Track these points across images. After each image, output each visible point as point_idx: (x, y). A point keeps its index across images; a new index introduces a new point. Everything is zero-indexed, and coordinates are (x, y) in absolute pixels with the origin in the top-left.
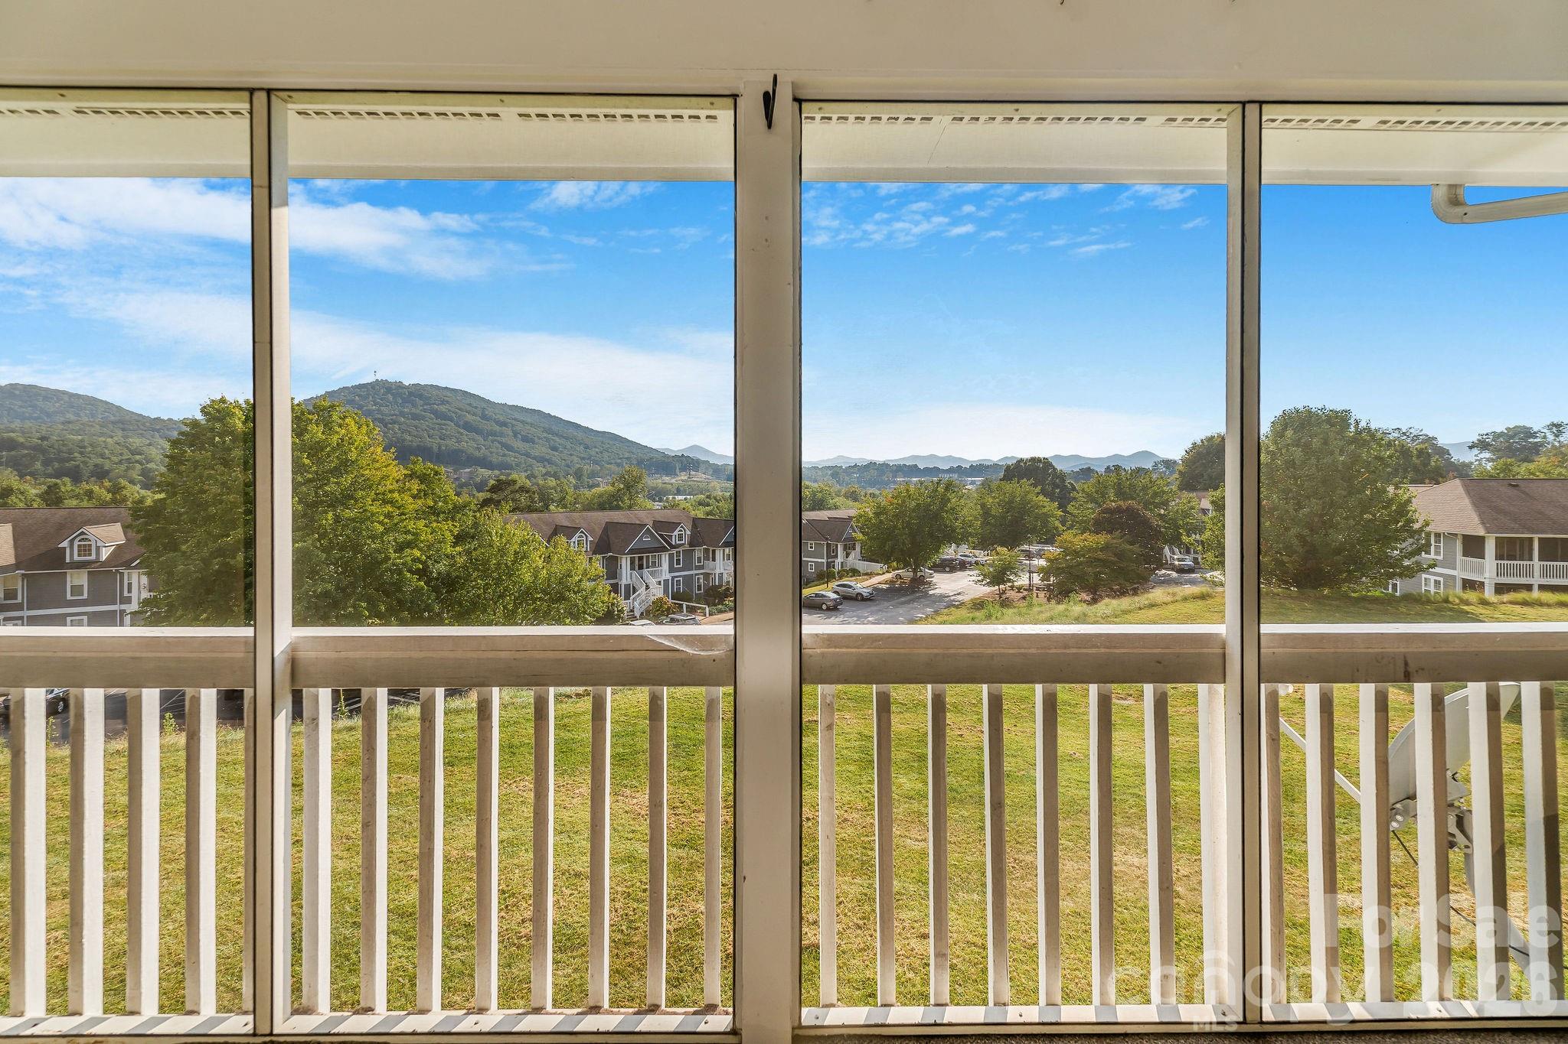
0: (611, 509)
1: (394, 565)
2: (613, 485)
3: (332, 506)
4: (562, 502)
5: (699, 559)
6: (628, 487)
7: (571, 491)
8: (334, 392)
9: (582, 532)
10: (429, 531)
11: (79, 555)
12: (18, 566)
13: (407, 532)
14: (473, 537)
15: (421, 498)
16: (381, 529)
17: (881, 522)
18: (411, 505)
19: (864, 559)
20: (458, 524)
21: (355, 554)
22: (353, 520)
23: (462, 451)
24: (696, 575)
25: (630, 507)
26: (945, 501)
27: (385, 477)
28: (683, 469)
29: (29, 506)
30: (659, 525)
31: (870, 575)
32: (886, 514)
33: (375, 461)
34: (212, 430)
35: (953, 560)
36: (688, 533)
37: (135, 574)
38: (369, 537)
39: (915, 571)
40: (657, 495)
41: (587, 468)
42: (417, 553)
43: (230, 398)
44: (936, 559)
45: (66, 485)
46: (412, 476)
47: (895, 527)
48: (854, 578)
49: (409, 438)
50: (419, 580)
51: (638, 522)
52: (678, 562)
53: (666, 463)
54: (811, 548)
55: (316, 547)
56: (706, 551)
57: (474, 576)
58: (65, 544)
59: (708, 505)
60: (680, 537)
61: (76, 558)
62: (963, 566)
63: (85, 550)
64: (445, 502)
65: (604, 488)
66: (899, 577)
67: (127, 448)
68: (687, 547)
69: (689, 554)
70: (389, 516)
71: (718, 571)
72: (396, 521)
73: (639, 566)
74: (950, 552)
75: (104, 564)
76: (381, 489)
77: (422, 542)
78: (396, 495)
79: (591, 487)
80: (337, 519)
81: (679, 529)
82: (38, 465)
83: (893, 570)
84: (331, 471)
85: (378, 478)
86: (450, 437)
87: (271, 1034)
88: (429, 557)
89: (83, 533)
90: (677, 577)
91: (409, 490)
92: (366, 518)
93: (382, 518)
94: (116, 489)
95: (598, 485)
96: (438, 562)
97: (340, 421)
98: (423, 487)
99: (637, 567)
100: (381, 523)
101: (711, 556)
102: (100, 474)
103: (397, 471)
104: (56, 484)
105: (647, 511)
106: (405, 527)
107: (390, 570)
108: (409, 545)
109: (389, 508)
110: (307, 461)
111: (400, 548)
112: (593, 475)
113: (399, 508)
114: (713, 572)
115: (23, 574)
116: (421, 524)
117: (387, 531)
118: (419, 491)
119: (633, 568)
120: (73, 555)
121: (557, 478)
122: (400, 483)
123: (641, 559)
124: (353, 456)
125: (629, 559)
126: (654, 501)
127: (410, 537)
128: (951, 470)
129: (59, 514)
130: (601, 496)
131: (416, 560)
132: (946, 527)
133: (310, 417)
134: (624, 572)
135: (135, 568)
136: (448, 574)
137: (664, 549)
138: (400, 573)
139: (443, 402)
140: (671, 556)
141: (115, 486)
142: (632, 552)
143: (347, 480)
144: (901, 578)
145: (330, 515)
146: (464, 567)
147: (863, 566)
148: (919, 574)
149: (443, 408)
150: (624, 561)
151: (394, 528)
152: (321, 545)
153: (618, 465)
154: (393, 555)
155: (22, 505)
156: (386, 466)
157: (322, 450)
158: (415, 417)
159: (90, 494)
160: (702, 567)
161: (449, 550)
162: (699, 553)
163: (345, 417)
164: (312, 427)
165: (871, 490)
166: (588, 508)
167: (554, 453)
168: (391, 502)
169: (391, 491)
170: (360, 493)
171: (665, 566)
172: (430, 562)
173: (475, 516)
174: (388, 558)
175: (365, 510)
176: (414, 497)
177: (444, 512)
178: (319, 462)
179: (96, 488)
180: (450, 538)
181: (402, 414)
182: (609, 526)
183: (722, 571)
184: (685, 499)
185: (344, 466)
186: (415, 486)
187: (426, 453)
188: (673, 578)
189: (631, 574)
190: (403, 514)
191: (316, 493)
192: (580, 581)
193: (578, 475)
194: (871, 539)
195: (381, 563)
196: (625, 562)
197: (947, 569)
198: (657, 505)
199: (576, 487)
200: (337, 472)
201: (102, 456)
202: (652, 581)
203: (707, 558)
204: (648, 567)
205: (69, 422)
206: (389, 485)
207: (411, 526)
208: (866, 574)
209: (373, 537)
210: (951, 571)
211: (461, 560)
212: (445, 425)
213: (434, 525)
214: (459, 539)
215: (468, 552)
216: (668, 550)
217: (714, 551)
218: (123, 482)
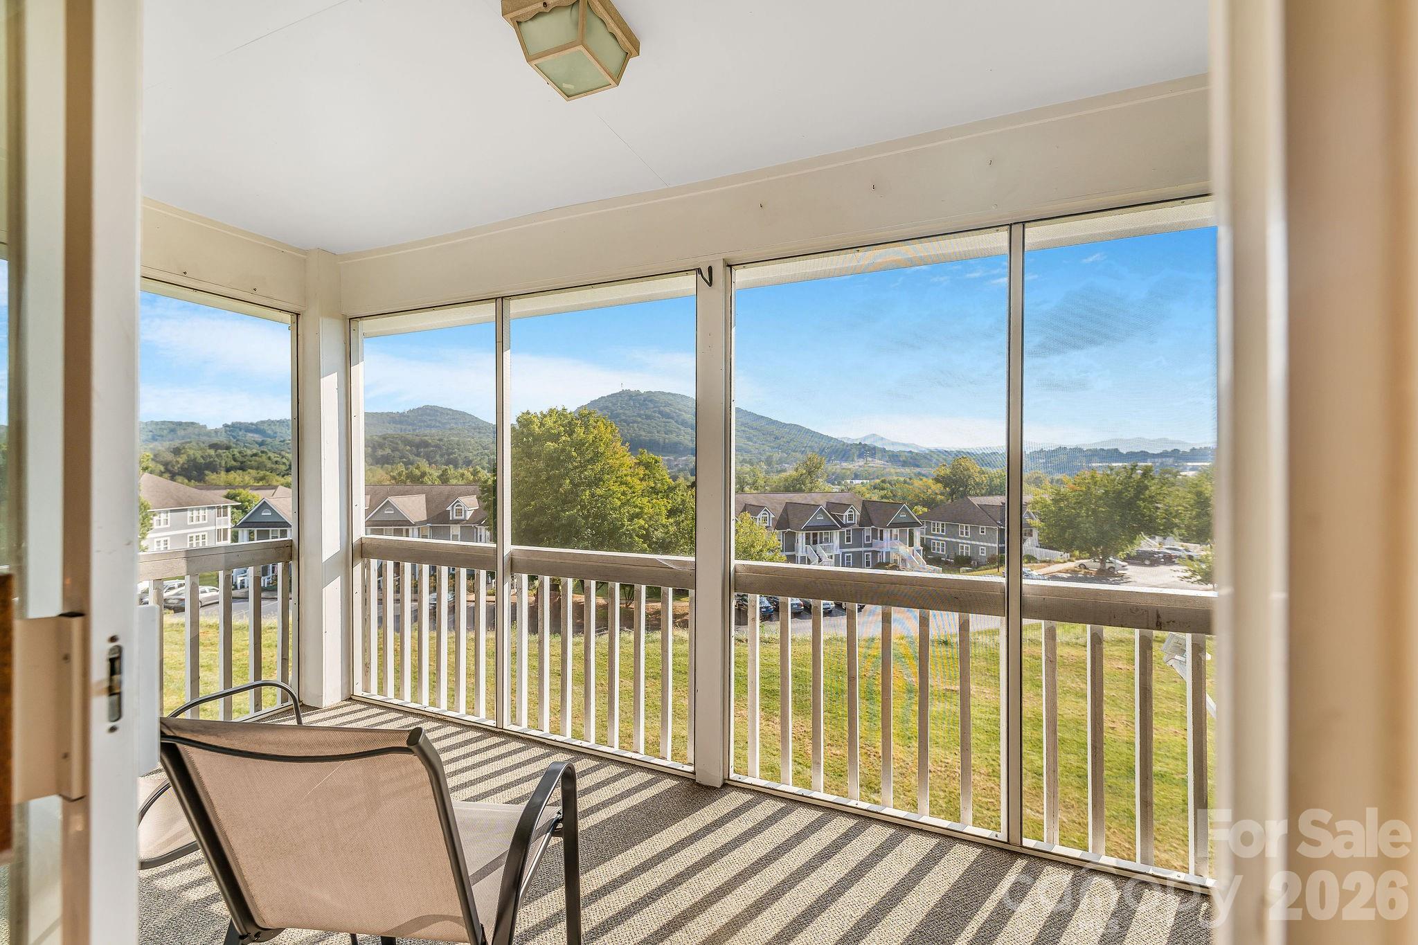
0: (795, 491)
1: (628, 530)
2: (797, 470)
3: (589, 485)
4: (754, 485)
5: (868, 537)
6: (810, 473)
7: (762, 475)
8: (595, 401)
9: (765, 510)
10: (650, 505)
11: (456, 515)
12: (427, 521)
13: (636, 506)
14: (681, 512)
15: (645, 480)
16: (619, 503)
17: (1061, 509)
18: (639, 486)
19: (1042, 546)
20: (671, 502)
21: (603, 521)
22: (601, 496)
23: (680, 443)
24: (865, 552)
25: (811, 490)
26: (1141, 488)
27: (622, 465)
28: (861, 456)
29: (433, 484)
30: (831, 506)
31: (1049, 562)
32: (1067, 500)
33: (615, 453)
34: (523, 433)
35: (1155, 553)
36: (858, 513)
37: (483, 528)
38: (612, 509)
39: (1103, 562)
40: (835, 479)
41: (776, 456)
42: (642, 522)
43: (532, 412)
44: (1132, 550)
45: (451, 470)
46: (639, 464)
47: (1078, 515)
48: (1031, 565)
49: (643, 433)
50: (644, 542)
51: (813, 503)
52: (848, 540)
53: (844, 451)
54: (983, 532)
55: (579, 515)
56: (874, 531)
57: (681, 543)
58: (448, 509)
59: (883, 489)
60: (850, 517)
61: (455, 517)
62: (1169, 560)
63: (459, 512)
64: (663, 484)
65: (790, 472)
66: (1083, 566)
67: (481, 445)
68: (857, 526)
69: (858, 532)
70: (624, 493)
71: (885, 550)
72: (629, 497)
73: (813, 540)
74: (1148, 544)
75: (468, 522)
76: (620, 473)
77: (646, 514)
78: (629, 478)
79: (779, 472)
80: (593, 495)
81: (849, 510)
82: (438, 458)
83: (1077, 559)
84: (588, 461)
85: (617, 466)
86: (671, 432)
87: (502, 729)
88: (650, 526)
89: (458, 502)
90: (848, 553)
91: (638, 474)
92: (610, 494)
93: (619, 495)
94: (475, 473)
95: (785, 471)
96: (657, 530)
97: (595, 424)
98: (647, 472)
99: (811, 542)
100: (619, 499)
101: (879, 535)
102: (468, 463)
103: (630, 460)
104: (446, 469)
105: (822, 493)
106: (634, 502)
107: (625, 534)
108: (638, 516)
109: (624, 488)
110: (574, 454)
111: (631, 519)
112: (780, 462)
113: (631, 488)
114: (881, 550)
115: (431, 526)
116: (645, 500)
117: (623, 505)
118: (645, 475)
119: (807, 543)
120: (453, 516)
121: (752, 464)
122: (632, 470)
123: (815, 535)
124: (601, 449)
125: (804, 535)
126: (833, 484)
127: (637, 510)
128: (1164, 455)
129: (446, 489)
130: (786, 480)
131: (641, 527)
132: (1143, 516)
133: (576, 422)
134: (800, 544)
135: (482, 525)
136: (664, 539)
137: (835, 528)
138: (631, 537)
139: (667, 405)
140: (842, 534)
141: (474, 470)
142: (807, 528)
143: (598, 467)
144: (1085, 568)
145: (587, 492)
146: (675, 534)
147: (1040, 553)
148: (1108, 566)
149: (667, 410)
150: (800, 535)
151: (627, 503)
152: (583, 514)
153: (802, 452)
154: (626, 523)
155: (430, 483)
156: (623, 457)
157: (583, 445)
158: (648, 417)
159: (463, 475)
160: (871, 545)
161: (664, 521)
162: (868, 531)
163: (598, 421)
164: (578, 430)
165: (1057, 476)
166: (776, 490)
167: (750, 443)
168: (626, 484)
169: (625, 476)
170: (606, 477)
171: (837, 542)
172: (651, 529)
173: (683, 495)
174: (623, 525)
175: (609, 490)
176: (641, 480)
177: (661, 492)
178: (581, 454)
179: (466, 472)
180: (664, 512)
181: (639, 415)
182: (789, 506)
183: (889, 550)
184: (862, 483)
185: (597, 456)
186: (641, 471)
187: (653, 446)
188: (843, 554)
189: (806, 547)
190: (634, 493)
191: (580, 476)
192: (761, 551)
193: (769, 462)
194: (1049, 526)
195: (619, 529)
196: (801, 537)
197: (1147, 562)
198: (836, 489)
199: (767, 472)
200: (592, 461)
201: (468, 450)
202: (825, 555)
203: (875, 537)
204: (821, 543)
205: (453, 429)
206: (624, 471)
207: (638, 502)
208: (1044, 562)
209: (614, 509)
210: (1152, 565)
211: (672, 529)
212: (667, 422)
213: (654, 501)
214: (672, 513)
215: (678, 524)
216: (838, 529)
217: (882, 531)
218: (479, 468)
